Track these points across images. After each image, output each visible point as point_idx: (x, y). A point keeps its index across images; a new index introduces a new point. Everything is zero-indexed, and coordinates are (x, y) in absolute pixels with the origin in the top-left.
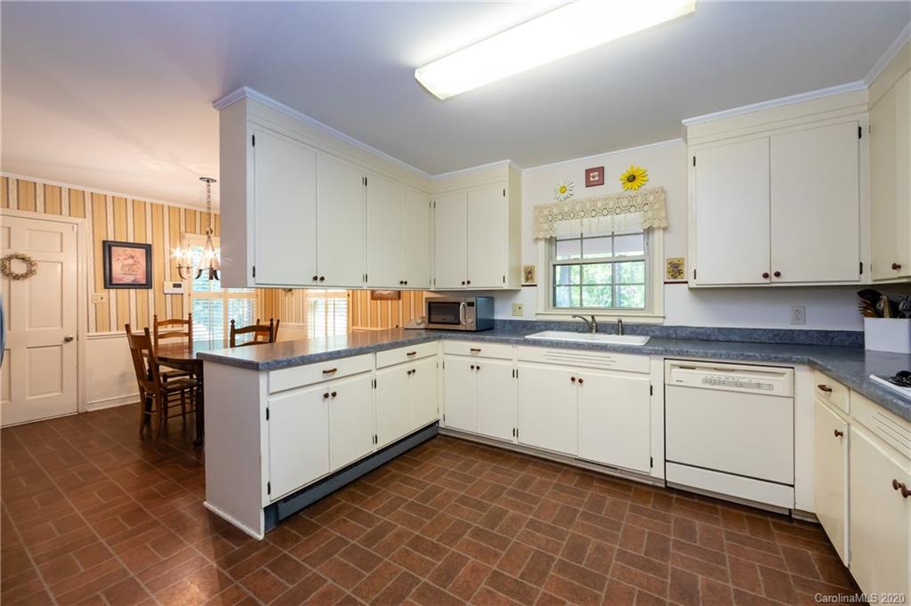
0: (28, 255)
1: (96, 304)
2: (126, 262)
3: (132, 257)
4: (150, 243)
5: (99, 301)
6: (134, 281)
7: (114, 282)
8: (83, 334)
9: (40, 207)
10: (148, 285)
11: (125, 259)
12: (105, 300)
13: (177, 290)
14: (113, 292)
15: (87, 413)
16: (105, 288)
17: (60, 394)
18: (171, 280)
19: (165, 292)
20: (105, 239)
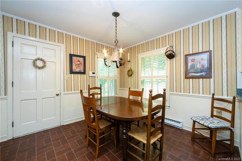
0: (43, 58)
1: (67, 80)
2: (77, 63)
3: (79, 61)
4: (85, 56)
5: (68, 79)
6: (80, 71)
7: (73, 71)
8: (62, 93)
9: (48, 38)
10: (84, 73)
11: (77, 62)
12: (70, 78)
13: (94, 75)
14: (72, 75)
15: (63, 126)
16: (70, 74)
17: (55, 118)
18: (91, 71)
19: (90, 76)
20: (70, 53)
